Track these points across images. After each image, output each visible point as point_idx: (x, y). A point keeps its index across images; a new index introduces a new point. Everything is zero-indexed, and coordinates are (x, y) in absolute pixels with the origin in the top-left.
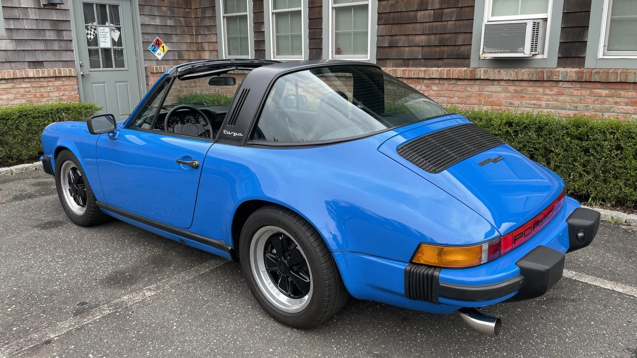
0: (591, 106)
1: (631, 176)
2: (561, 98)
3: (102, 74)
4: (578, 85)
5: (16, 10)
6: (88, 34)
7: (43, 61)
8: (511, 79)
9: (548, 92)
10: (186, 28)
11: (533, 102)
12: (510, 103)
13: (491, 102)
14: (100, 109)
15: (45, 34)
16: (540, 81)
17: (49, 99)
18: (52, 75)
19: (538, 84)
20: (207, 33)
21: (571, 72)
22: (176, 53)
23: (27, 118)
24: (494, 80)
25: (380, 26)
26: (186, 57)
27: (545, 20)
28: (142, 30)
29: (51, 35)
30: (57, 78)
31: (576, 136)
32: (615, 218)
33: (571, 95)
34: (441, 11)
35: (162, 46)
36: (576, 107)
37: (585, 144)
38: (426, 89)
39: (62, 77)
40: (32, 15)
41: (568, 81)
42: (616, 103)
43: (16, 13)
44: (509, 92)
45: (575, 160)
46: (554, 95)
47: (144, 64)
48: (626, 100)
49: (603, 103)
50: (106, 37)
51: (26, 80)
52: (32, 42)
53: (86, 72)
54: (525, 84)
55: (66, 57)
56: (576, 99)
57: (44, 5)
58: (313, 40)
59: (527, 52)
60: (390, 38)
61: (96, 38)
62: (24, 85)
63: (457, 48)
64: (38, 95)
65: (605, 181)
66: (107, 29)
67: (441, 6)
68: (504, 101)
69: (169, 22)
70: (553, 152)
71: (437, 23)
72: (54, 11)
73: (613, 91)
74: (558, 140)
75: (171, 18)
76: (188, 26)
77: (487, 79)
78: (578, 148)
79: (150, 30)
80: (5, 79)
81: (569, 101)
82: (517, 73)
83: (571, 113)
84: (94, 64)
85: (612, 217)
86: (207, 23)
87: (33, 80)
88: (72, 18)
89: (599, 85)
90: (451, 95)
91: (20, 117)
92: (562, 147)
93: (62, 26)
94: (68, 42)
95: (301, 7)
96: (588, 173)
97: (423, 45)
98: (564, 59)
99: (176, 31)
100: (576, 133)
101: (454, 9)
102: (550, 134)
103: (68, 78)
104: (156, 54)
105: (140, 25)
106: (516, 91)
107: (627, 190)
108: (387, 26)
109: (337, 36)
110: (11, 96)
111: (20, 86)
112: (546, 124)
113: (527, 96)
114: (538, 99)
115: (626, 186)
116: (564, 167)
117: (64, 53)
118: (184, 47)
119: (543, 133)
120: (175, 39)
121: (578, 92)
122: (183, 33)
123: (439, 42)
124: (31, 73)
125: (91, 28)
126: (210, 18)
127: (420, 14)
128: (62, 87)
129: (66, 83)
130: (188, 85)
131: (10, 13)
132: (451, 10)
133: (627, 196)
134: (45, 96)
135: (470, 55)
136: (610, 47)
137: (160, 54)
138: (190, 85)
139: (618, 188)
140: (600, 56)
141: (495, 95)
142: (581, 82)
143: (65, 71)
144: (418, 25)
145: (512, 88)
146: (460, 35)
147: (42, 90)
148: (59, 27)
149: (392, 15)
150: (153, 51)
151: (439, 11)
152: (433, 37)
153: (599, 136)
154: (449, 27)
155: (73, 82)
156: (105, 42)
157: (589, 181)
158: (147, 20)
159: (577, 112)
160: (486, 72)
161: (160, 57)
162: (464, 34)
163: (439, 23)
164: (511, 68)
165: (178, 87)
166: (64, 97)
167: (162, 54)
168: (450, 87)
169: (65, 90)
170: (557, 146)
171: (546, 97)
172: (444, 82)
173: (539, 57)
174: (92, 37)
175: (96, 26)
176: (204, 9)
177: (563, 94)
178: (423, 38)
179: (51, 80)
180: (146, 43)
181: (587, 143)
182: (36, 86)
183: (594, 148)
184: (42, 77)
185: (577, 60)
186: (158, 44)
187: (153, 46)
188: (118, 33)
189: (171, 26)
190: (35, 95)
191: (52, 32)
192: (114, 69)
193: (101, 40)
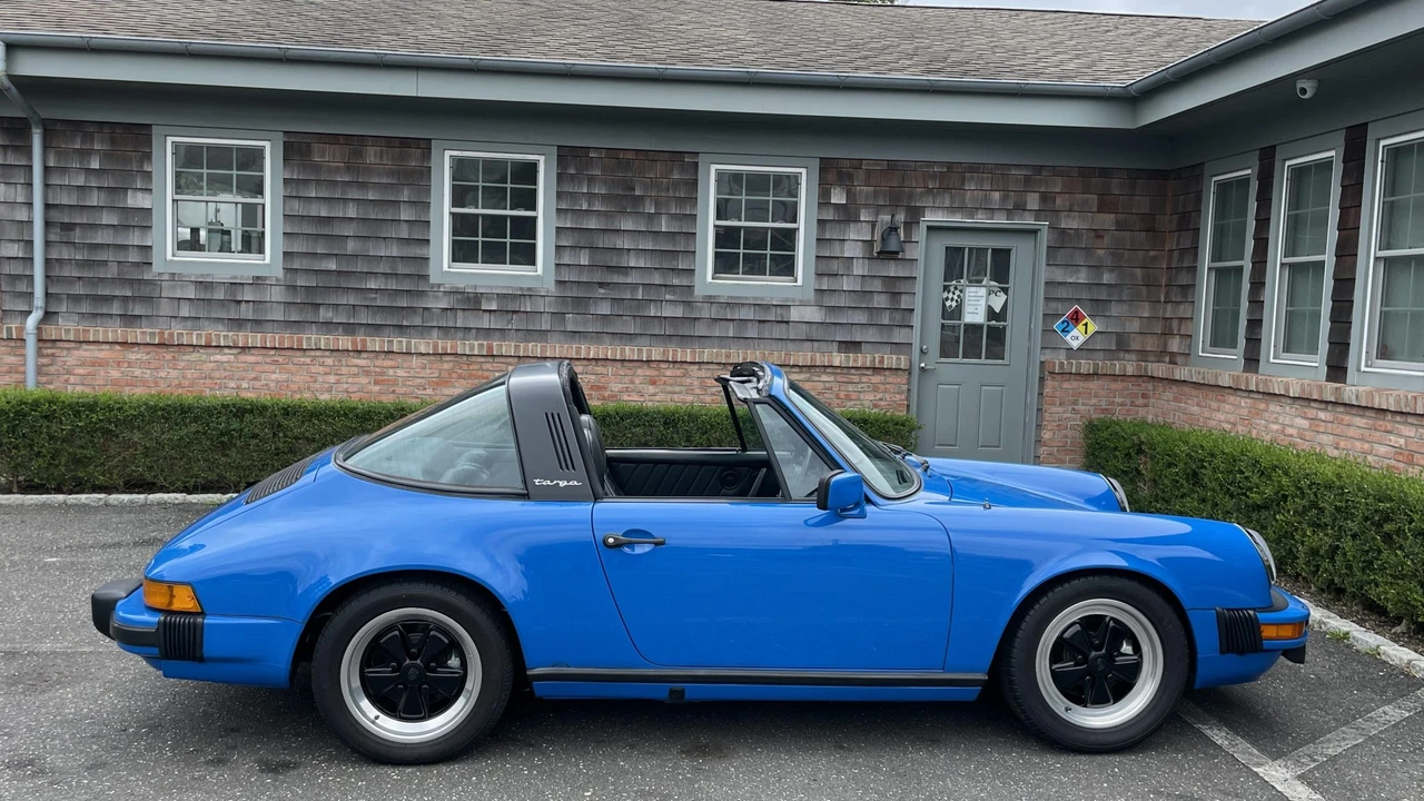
3: (958, 369)
5: (835, 262)
6: (947, 299)
7: (860, 342)
10: (1144, 289)
15: (873, 298)
17: (858, 402)
18: (868, 365)
20: (1180, 299)
22: (1114, 336)
28: (1045, 294)
29: (881, 301)
30: (876, 370)
35: (1084, 322)
39: (884, 369)
40: (858, 269)
43: (835, 266)
47: (1039, 357)
50: (977, 304)
51: (828, 370)
52: (850, 312)
53: (930, 364)
57: (878, 253)
61: (960, 307)
62: (824, 378)
64: (842, 395)
66: (983, 291)
69: (1107, 278)
72: (892, 262)
75: (1112, 269)
76: (1150, 284)
79: (1062, 293)
84: (947, 349)
86: (1184, 279)
87: (839, 371)
88: (919, 272)
93: (901, 287)
94: (907, 314)
95: (1325, 254)
99: (1121, 295)
103: (894, 372)
104: (1068, 338)
105: (1043, 283)
111: (819, 379)
117: (896, 330)
118: (1134, 326)
120: (1115, 310)
122: (1136, 299)
124: (838, 358)
125: (956, 288)
126: (1189, 269)
128: (882, 387)
129: (890, 380)
130: (1128, 401)
131: (824, 268)
134: (855, 398)
137: (1076, 337)
138: (1133, 402)
143: (891, 360)
147: (850, 387)
148: (897, 288)
150: (1063, 331)
155: (902, 379)
156: (974, 313)
158: (1059, 275)
161: (1075, 344)
165: (1103, 403)
166: (883, 403)
167: (1082, 339)
169: (886, 391)
174: (954, 304)
175: (963, 286)
176: (1182, 254)
179: (866, 373)
180: (1051, 317)
182: (842, 380)
184: (853, 368)
186: (1076, 318)
187: (1063, 322)
188: (1003, 297)
189: (1109, 285)
190: (837, 394)
191: (883, 297)
192: (983, 361)
193: (968, 309)
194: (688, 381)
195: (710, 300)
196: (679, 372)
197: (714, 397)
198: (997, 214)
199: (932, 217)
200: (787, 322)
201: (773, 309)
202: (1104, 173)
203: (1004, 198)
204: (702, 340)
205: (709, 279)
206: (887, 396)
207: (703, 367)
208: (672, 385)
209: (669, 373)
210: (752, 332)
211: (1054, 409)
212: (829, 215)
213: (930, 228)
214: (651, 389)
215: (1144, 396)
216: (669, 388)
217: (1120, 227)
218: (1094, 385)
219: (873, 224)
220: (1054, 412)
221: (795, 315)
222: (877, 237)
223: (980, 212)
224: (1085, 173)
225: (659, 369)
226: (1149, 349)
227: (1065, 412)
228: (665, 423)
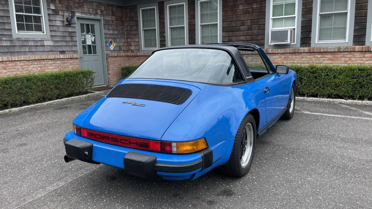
0: (315, 62)
1: (333, 85)
2: (303, 59)
3: (88, 57)
4: (309, 54)
5: (55, 27)
6: (82, 38)
7: (65, 51)
8: (282, 52)
9: (297, 57)
10: (122, 35)
11: (292, 61)
12: (283, 62)
13: (274, 62)
14: (95, 73)
15: (66, 38)
16: (294, 53)
17: (68, 69)
18: (70, 57)
19: (293, 54)
20: (133, 37)
21: (306, 49)
22: (118, 47)
23: (68, 76)
24: (276, 53)
25: (223, 33)
26: (122, 49)
27: (294, 29)
28: (105, 36)
29: (68, 39)
30: (71, 59)
31: (312, 72)
32: (329, 101)
33: (307, 58)
34: (251, 26)
35: (113, 44)
36: (309, 62)
37: (315, 75)
38: (246, 58)
39: (73, 58)
40: (61, 29)
41: (305, 53)
42: (324, 60)
43: (55, 28)
44: (282, 58)
45: (312, 81)
46: (300, 58)
47: (105, 52)
48: (328, 59)
49: (319, 60)
50: (89, 40)
51: (59, 60)
52: (61, 42)
53: (82, 56)
54: (288, 54)
55: (74, 49)
56: (308, 59)
57: (66, 25)
58: (191, 39)
59: (289, 42)
60: (228, 37)
61: (85, 40)
62: (58, 62)
63: (259, 41)
64: (64, 67)
65: (323, 88)
66: (90, 36)
67: (251, 24)
68: (280, 62)
69: (116, 32)
70: (303, 79)
71: (249, 31)
72: (69, 27)
73: (323, 55)
74: (305, 74)
75: (116, 30)
77: (273, 53)
78: (313, 76)
79: (108, 36)
80: (51, 59)
81: (306, 60)
82: (285, 50)
83: (307, 65)
84: (85, 53)
85: (328, 100)
86: (133, 32)
87: (62, 60)
88: (77, 31)
89: (317, 54)
90: (257, 61)
91: (65, 76)
92: (307, 77)
93: (73, 35)
94: (75, 42)
95: (184, 24)
96: (317, 86)
97: (244, 40)
98: (302, 44)
99: (118, 37)
100: (312, 71)
101: (256, 25)
102: (302, 72)
103: (76, 59)
104: (110, 48)
105: (104, 34)
106: (285, 58)
107: (332, 91)
108: (227, 33)
109: (202, 37)
110: (53, 67)
111: (56, 63)
112: (300, 68)
113: (289, 59)
114: (294, 60)
115: (331, 89)
116: (308, 84)
117: (73, 47)
118: (122, 44)
119: (299, 72)
120: (118, 40)
121: (309, 56)
122: (121, 38)
123: (250, 39)
124: (62, 56)
125: (83, 35)
126: (135, 30)
127: (241, 27)
129: (75, 61)
131: (52, 28)
132: (255, 25)
133: (332, 93)
134: (67, 67)
135: (264, 44)
136: (320, 39)
137: (112, 47)
138: (124, 62)
139: (328, 90)
140: (316, 42)
141: (276, 59)
142: (310, 52)
143: (75, 56)
144: (241, 32)
145: (283, 56)
146: (260, 36)
147: (65, 64)
148: (72, 35)
149: (229, 28)
150: (109, 46)
151: (250, 26)
152: (248, 37)
153: (320, 71)
154: (255, 32)
155: (78, 61)
156: (89, 42)
157: (317, 89)
159: (309, 64)
160: (272, 50)
161: (112, 49)
162: (261, 36)
163: (250, 31)
164: (282, 48)
165: (120, 63)
166: (74, 68)
167: (113, 48)
168: (257, 58)
169: (74, 64)
170: (305, 76)
171: (297, 59)
172: (254, 55)
173: (293, 44)
174: (83, 40)
175: (85, 35)
176: (131, 26)
177: (303, 58)
178: (244, 37)
179: (69, 60)
180: (106, 42)
181: (316, 74)
182: (63, 62)
183: (319, 76)
184: (66, 58)
185: (308, 44)
186: (111, 43)
187: (109, 43)
188: (94, 38)
189: (116, 34)
190: (62, 67)
191: (69, 37)
192: (92, 54)
193: (87, 41)
194: (17, 67)
195: (19, 40)
196: (13, 64)
197: (26, 72)
198: (92, 15)
199: (78, 14)
200: (44, 46)
201: (39, 42)
202: (112, 6)
203: (93, 10)
204: (18, 53)
205: (17, 32)
206: (75, 66)
207: (21, 62)
208: (12, 69)
209: (10, 65)
210: (34, 49)
211: (111, 65)
212: (51, 12)
213: (78, 18)
214: (5, 71)
215: (126, 61)
216: (11, 70)
217: (117, 20)
218: (117, 59)
219: (63, 16)
220: (111, 66)
221: (46, 43)
222: (65, 20)
223: (88, 14)
224: (108, 5)
225: (6, 64)
226: (125, 49)
227: (113, 66)
228: (27, 81)
